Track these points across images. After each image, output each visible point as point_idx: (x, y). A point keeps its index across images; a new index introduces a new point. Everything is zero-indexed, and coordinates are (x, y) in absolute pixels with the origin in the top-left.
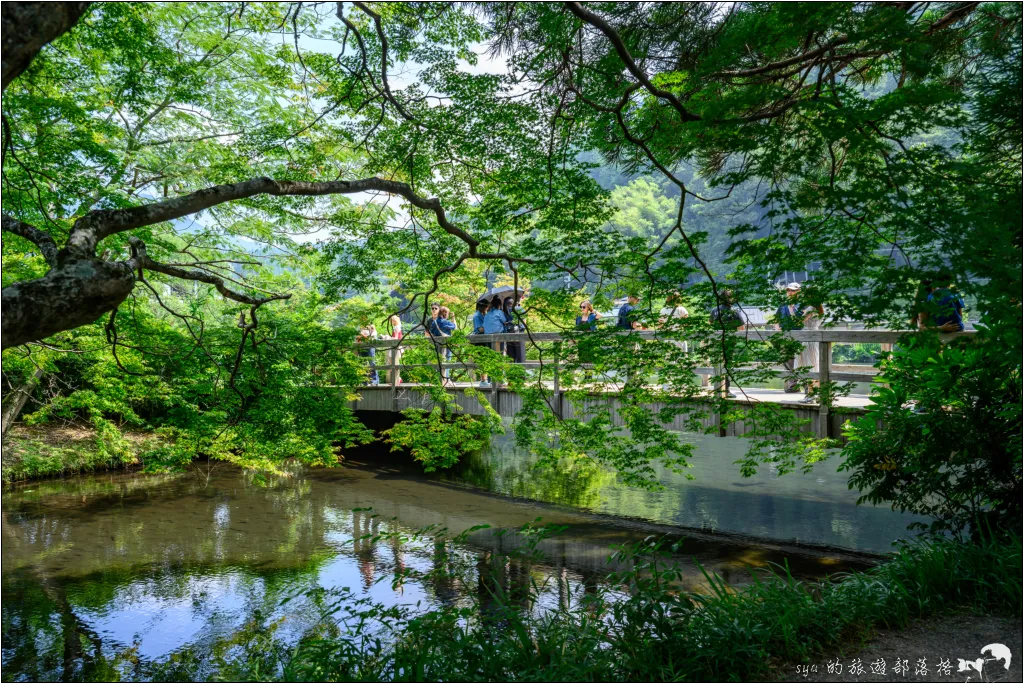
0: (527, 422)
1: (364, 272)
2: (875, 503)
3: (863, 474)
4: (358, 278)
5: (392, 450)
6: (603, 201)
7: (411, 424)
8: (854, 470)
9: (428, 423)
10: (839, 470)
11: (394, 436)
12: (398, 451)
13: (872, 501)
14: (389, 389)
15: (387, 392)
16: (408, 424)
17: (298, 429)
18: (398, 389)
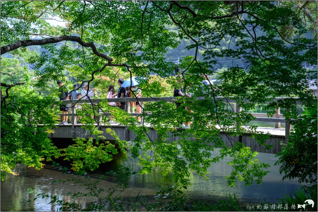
0: (138, 145)
1: (57, 71)
2: (290, 178)
3: (285, 166)
4: (54, 74)
5: (64, 159)
6: (173, 38)
7: (77, 146)
8: (282, 164)
9: (85, 146)
10: (275, 164)
11: (67, 152)
12: (67, 161)
13: (289, 178)
14: (71, 126)
15: (70, 128)
16: (75, 146)
17: (23, 147)
18: (75, 126)
